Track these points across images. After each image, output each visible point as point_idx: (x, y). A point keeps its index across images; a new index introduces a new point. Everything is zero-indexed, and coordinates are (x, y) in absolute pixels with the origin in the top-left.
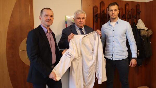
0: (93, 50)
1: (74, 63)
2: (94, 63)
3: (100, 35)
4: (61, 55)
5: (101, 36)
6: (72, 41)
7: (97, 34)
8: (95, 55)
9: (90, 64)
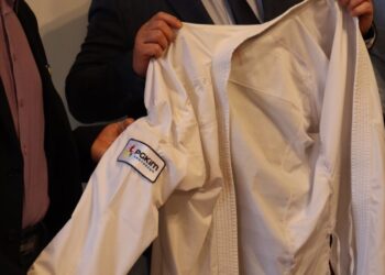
0: (313, 129)
1: (174, 228)
2: (324, 218)
3: (362, 17)
4: (89, 165)
5: (369, 23)
6: (163, 71)
7: (339, 15)
8: (326, 164)
9: (295, 229)
